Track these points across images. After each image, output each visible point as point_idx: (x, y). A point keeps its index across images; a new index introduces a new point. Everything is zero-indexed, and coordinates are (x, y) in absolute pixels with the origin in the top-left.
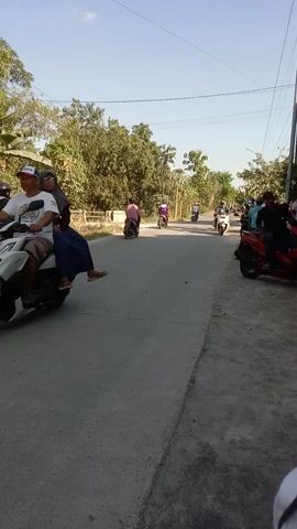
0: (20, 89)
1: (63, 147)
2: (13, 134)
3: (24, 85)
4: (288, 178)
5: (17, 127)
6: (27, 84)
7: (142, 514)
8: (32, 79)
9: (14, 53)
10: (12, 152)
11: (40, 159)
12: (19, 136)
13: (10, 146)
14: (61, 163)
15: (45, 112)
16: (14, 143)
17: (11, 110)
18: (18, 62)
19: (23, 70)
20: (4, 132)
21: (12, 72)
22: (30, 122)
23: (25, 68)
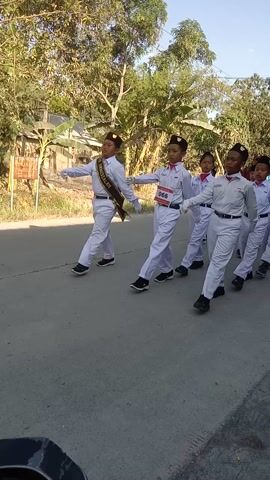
0: (204, 67)
1: (232, 120)
2: (191, 106)
3: (206, 63)
5: (197, 100)
6: (209, 63)
7: (251, 393)
8: (214, 59)
9: (202, 35)
10: (187, 121)
11: (211, 128)
12: (195, 107)
13: (186, 116)
14: (229, 132)
15: (222, 88)
16: (190, 114)
18: (205, 43)
19: (208, 50)
20: (183, 104)
21: (198, 51)
22: (207, 96)
23: (209, 48)
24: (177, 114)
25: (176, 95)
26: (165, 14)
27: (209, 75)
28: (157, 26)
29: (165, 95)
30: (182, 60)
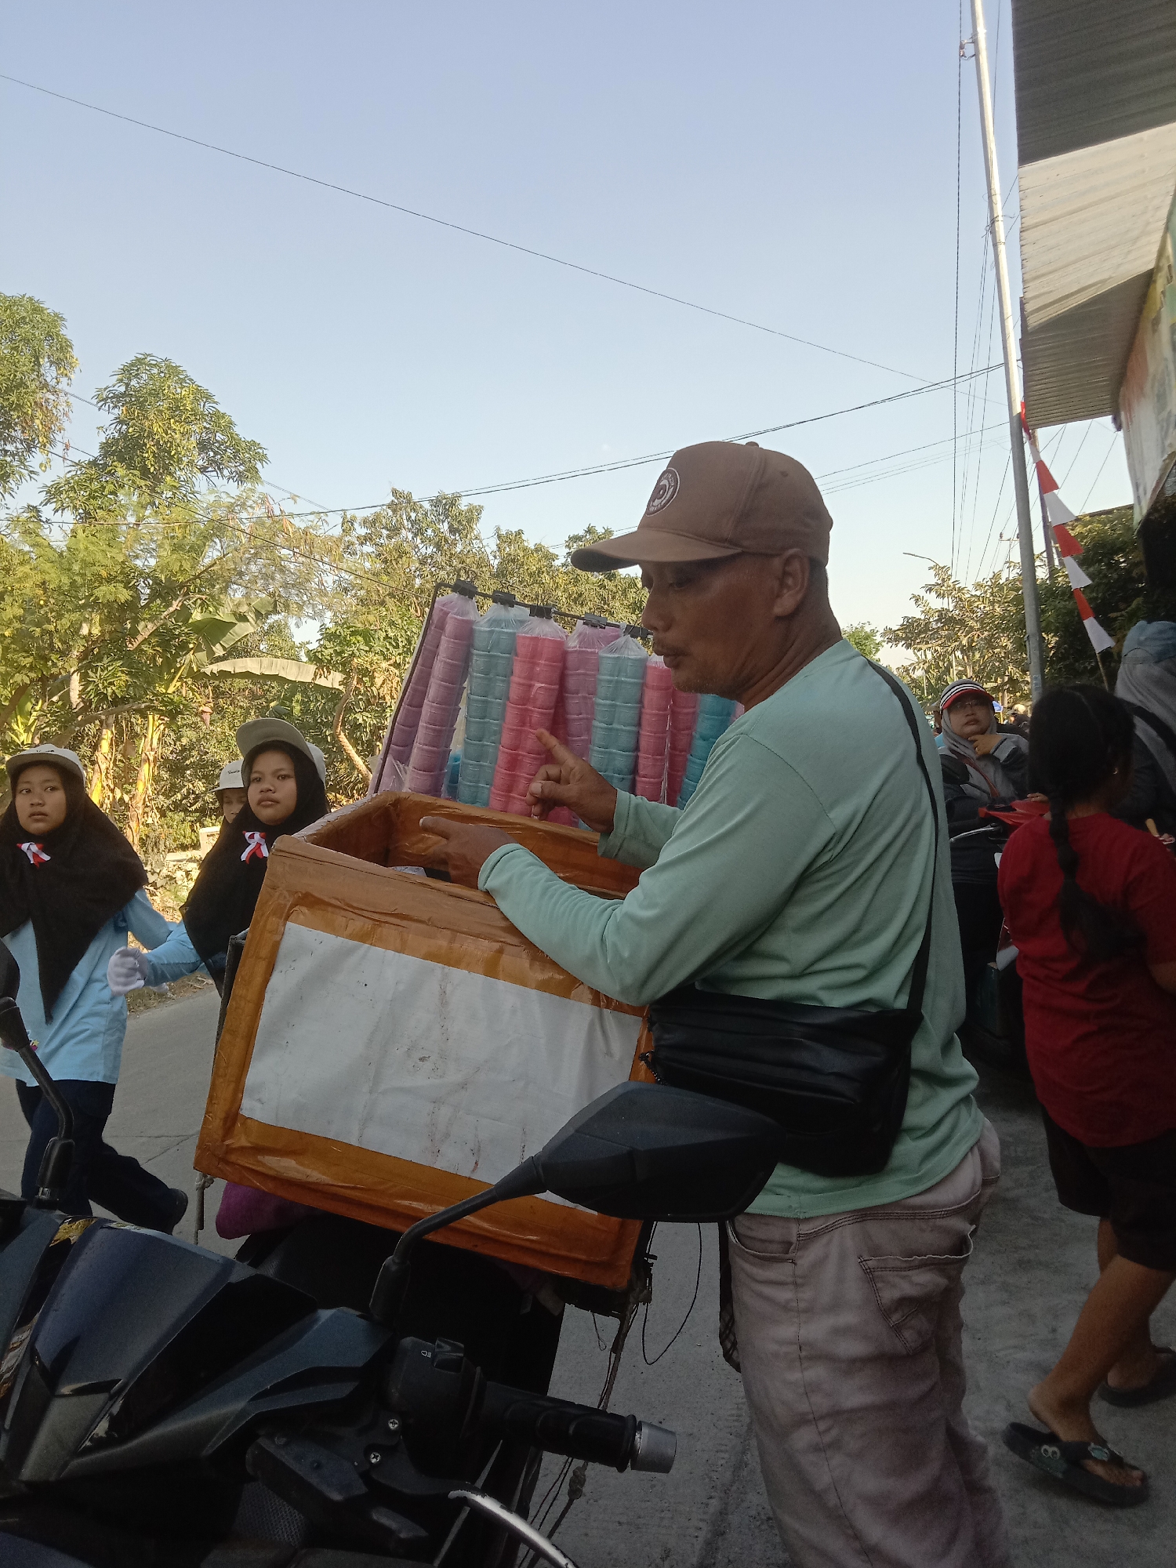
0: (232, 489)
1: (367, 636)
2: (224, 615)
3: (241, 478)
4: (1031, 626)
5: (237, 593)
6: (248, 474)
8: (263, 458)
9: (204, 396)
10: (226, 666)
11: (307, 674)
12: (243, 618)
13: (219, 651)
14: (366, 673)
15: (306, 544)
16: (229, 640)
17: (212, 553)
18: (217, 416)
19: (232, 437)
20: (197, 616)
21: (203, 446)
22: (268, 577)
23: (236, 430)
24: (183, 647)
25: (164, 591)
26: (65, 346)
27: (260, 512)
28: (45, 386)
29: (124, 595)
30: (157, 479)
